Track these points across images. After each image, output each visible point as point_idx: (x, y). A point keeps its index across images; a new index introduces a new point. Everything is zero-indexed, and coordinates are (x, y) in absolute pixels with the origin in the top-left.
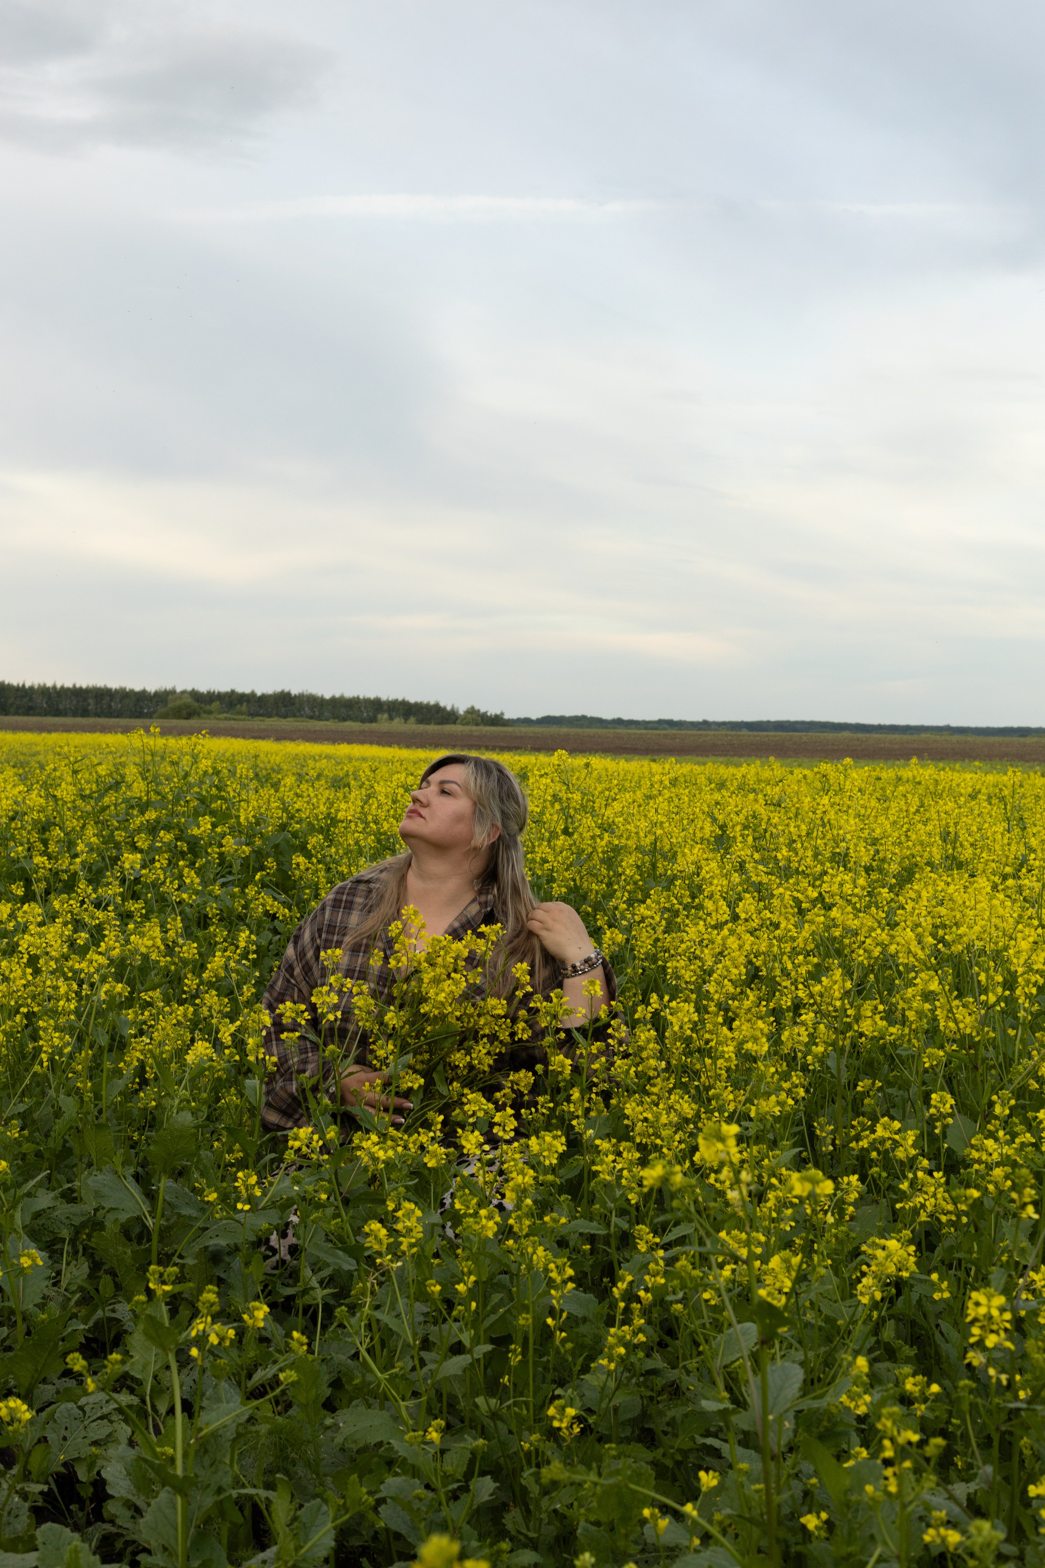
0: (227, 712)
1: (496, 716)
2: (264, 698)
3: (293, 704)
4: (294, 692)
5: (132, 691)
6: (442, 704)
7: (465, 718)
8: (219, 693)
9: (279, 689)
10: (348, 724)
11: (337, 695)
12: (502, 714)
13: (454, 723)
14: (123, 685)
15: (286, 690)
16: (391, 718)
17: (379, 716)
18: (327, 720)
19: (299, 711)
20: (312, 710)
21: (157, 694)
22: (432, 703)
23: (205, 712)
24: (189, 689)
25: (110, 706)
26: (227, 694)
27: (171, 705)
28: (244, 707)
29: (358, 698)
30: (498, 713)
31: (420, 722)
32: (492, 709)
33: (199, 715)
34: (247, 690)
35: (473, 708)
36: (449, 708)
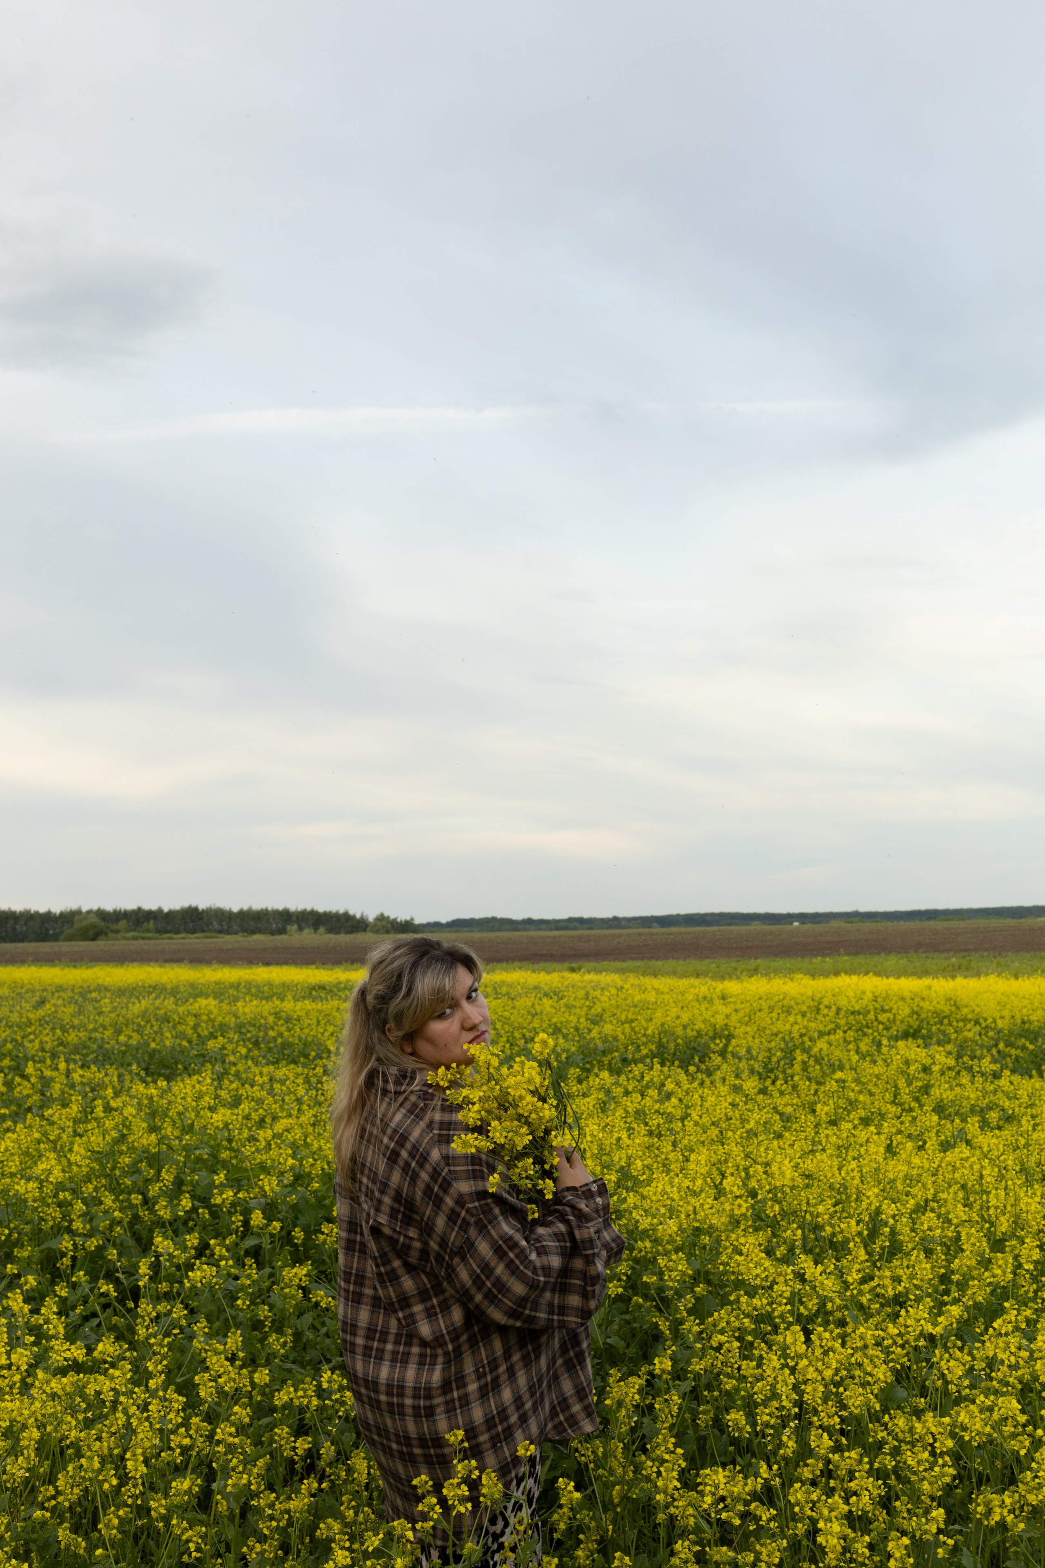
0: (135, 930)
1: (407, 922)
2: (171, 914)
3: (201, 919)
4: (202, 906)
5: (37, 913)
6: (351, 913)
7: (375, 925)
8: (126, 911)
9: (186, 905)
10: (257, 937)
11: (245, 908)
12: (412, 919)
13: (365, 931)
14: (28, 907)
15: (194, 905)
16: (301, 929)
17: (289, 927)
18: (236, 933)
19: (207, 925)
20: (220, 924)
21: (62, 915)
22: (341, 911)
23: (113, 931)
24: (95, 908)
25: (15, 929)
26: (133, 912)
27: (77, 926)
28: (151, 925)
29: (267, 910)
30: (408, 918)
31: (330, 931)
32: (401, 915)
33: (106, 934)
34: (154, 907)
35: (382, 915)
36: (358, 916)
